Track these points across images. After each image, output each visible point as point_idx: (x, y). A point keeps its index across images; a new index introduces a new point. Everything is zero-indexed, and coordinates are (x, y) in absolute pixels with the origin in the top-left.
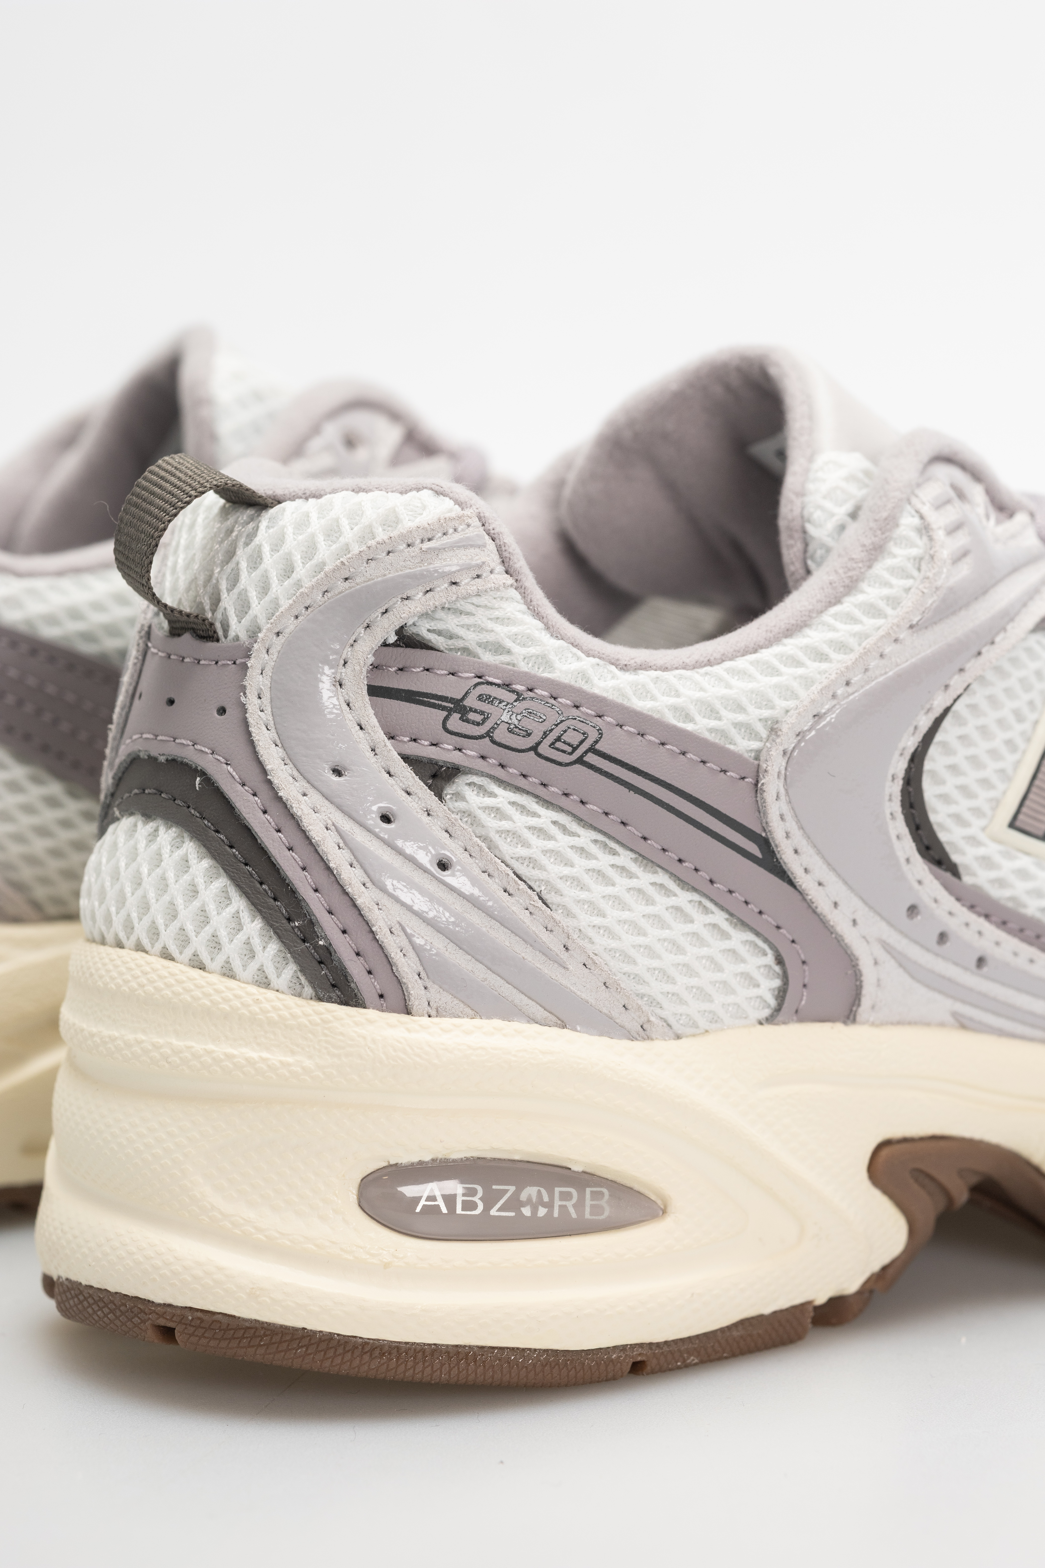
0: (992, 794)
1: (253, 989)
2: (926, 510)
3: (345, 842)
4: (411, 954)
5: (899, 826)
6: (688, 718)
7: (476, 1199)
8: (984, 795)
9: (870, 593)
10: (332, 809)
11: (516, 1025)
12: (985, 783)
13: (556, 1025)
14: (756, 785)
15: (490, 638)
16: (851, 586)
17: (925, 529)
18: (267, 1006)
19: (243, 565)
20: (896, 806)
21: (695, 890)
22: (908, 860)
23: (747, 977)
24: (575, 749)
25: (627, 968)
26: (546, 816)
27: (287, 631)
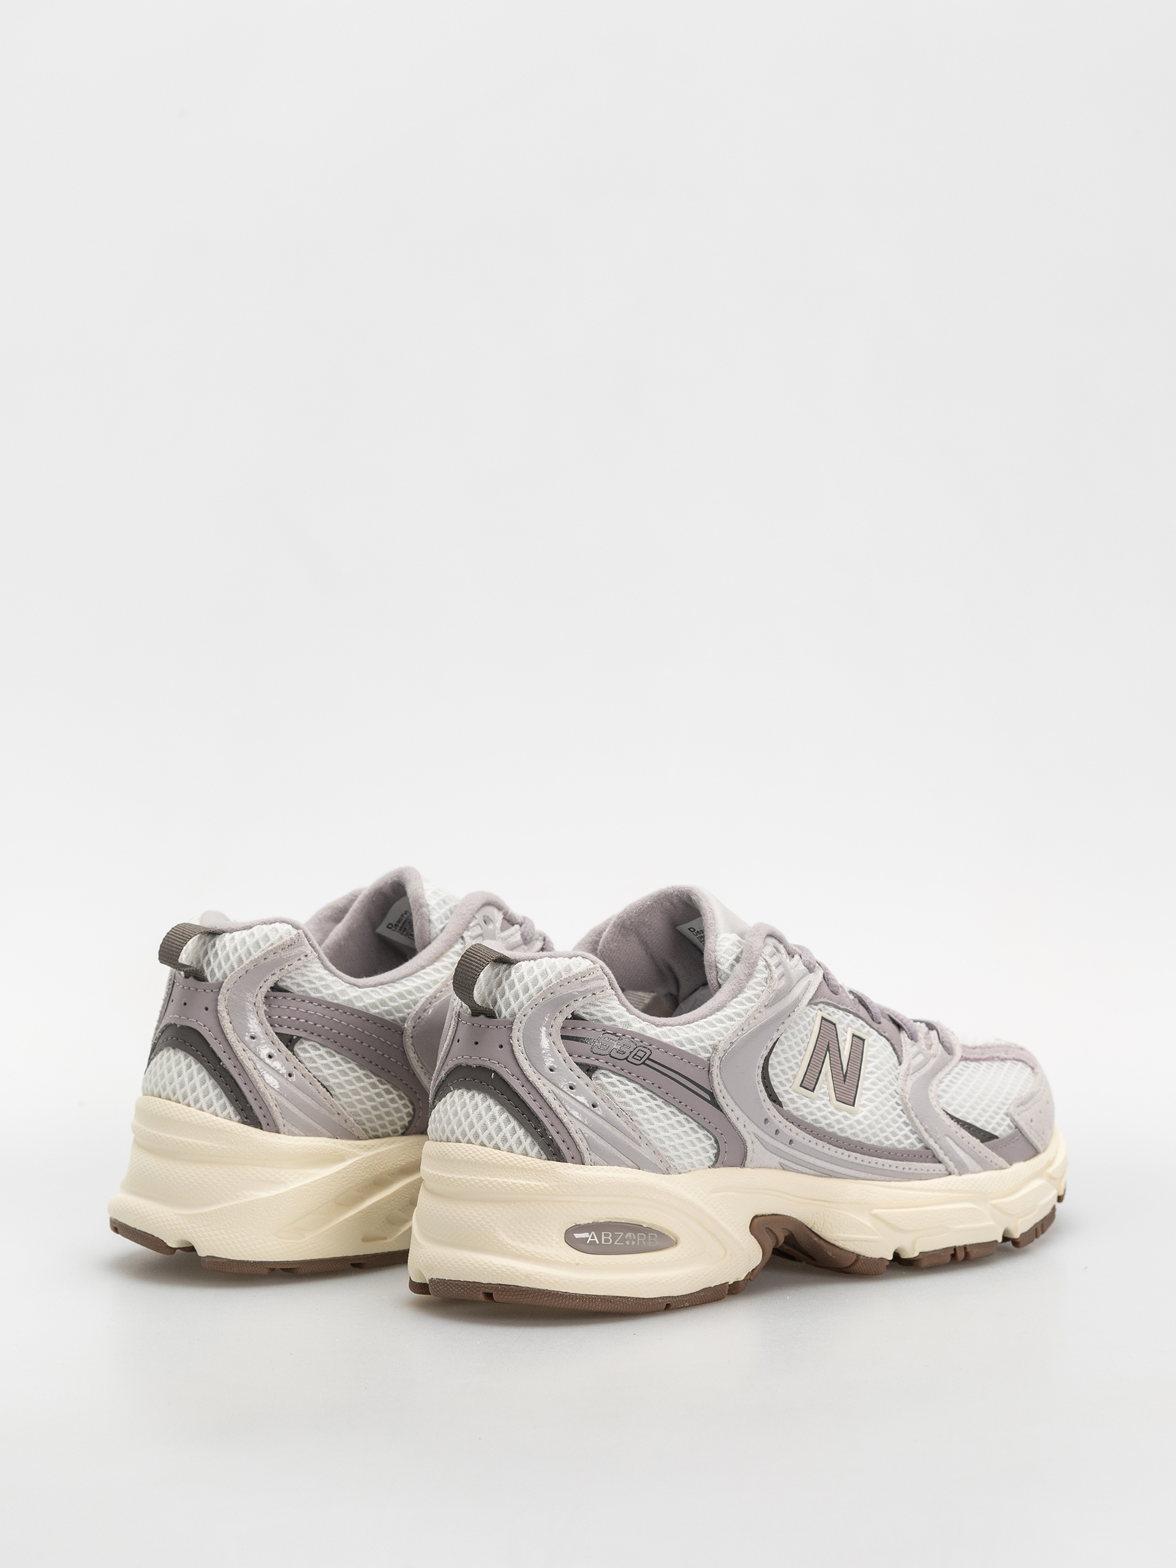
0: (793, 1073)
1: (522, 1157)
2: (767, 958)
3: (557, 1097)
4: (584, 1141)
5: (761, 1087)
6: (683, 1045)
7: (609, 1238)
8: (791, 1073)
9: (748, 993)
10: (551, 1084)
11: (623, 1168)
12: (791, 1068)
13: (636, 1168)
14: (709, 1071)
15: (607, 1015)
16: (741, 990)
17: (768, 966)
18: (528, 1163)
19: (506, 988)
20: (760, 1079)
21: (685, 1114)
22: (764, 1100)
23: (704, 1149)
24: (642, 1058)
25: (662, 1145)
26: (631, 1085)
27: (529, 1014)
